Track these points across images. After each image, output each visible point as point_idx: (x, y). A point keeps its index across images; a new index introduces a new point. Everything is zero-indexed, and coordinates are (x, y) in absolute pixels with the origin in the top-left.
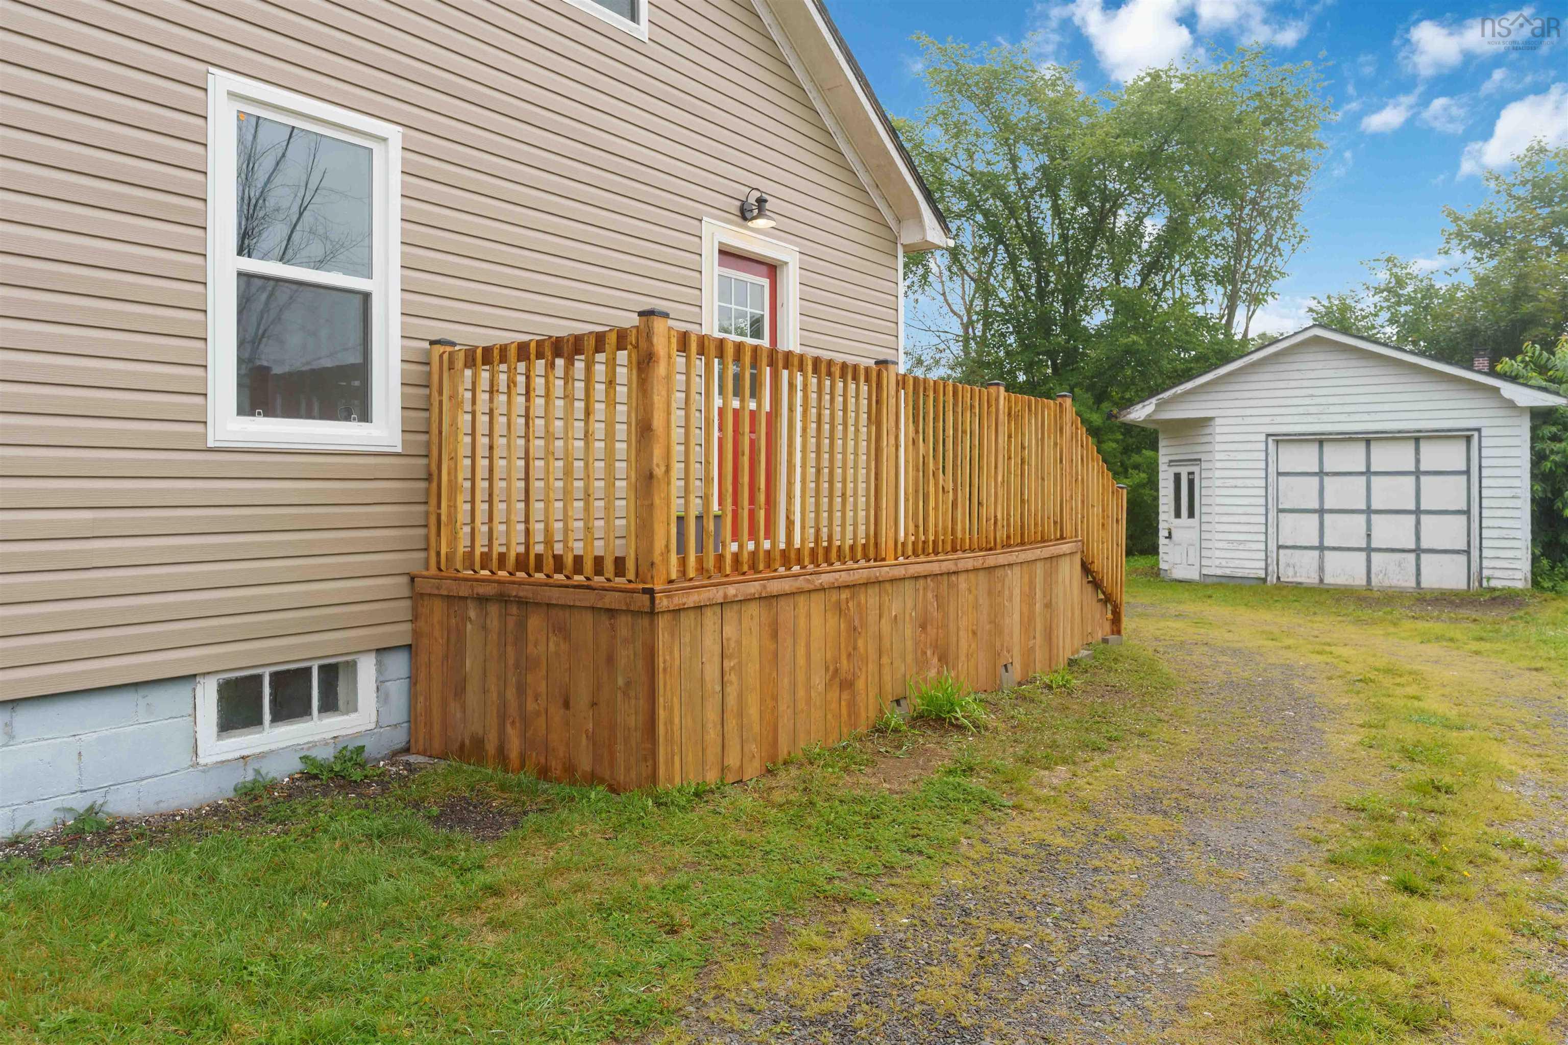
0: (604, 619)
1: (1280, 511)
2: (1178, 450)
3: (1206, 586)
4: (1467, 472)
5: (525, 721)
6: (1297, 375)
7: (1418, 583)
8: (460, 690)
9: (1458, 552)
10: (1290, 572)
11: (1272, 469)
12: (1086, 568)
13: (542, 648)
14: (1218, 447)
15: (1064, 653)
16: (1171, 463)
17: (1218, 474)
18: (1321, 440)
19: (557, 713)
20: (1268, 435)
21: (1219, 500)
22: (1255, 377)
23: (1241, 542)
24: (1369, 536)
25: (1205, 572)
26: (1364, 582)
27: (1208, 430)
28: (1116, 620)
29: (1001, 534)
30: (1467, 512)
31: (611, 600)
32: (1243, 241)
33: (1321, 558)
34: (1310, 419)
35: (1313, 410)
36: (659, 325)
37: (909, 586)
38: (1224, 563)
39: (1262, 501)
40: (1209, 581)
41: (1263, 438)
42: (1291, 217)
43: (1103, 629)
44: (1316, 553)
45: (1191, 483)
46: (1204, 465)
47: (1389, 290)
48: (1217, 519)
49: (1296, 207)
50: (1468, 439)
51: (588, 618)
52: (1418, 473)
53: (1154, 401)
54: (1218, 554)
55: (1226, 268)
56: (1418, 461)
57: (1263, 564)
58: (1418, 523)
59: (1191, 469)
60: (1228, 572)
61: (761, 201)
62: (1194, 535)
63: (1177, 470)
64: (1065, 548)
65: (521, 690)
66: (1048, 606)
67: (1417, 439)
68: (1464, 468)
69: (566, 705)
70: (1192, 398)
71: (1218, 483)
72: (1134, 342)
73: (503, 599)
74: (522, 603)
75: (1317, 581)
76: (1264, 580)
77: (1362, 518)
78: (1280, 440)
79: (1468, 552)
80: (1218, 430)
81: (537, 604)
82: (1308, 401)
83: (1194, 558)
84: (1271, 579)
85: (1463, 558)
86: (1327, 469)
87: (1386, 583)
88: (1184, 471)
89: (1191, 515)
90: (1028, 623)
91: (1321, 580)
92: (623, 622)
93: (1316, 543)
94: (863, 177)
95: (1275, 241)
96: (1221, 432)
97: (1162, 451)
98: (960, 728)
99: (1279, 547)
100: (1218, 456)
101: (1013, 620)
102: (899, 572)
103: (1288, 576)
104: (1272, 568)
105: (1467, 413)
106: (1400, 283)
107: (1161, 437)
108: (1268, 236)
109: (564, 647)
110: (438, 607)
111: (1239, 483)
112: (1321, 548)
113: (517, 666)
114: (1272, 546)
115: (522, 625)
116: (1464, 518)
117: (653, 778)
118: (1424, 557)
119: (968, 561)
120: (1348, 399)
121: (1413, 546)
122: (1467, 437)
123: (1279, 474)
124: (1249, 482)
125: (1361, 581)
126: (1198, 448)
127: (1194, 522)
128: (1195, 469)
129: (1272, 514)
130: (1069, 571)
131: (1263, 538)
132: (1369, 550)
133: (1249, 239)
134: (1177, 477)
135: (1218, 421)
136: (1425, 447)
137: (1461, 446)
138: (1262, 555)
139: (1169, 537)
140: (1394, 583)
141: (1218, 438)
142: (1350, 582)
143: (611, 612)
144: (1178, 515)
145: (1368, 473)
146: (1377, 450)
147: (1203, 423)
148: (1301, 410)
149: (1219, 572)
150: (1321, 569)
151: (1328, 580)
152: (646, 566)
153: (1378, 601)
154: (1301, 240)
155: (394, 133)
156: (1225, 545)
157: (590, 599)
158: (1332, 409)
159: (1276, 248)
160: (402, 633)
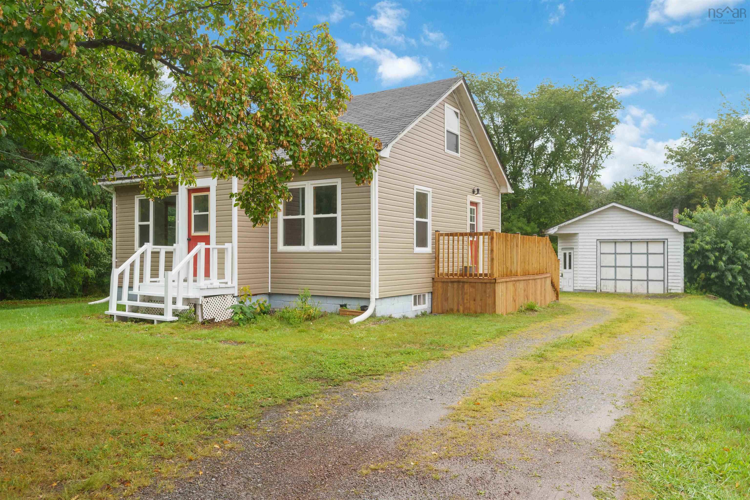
0: (484, 284)
1: (601, 267)
2: (565, 244)
3: (575, 293)
4: (664, 254)
5: (464, 304)
6: (608, 219)
7: (648, 292)
8: (447, 300)
9: (660, 281)
10: (605, 288)
11: (599, 252)
12: (552, 282)
13: (468, 291)
14: (580, 244)
15: (548, 303)
16: (563, 249)
17: (580, 253)
18: (615, 242)
19: (472, 302)
20: (597, 240)
21: (580, 263)
22: (592, 219)
23: (587, 278)
24: (631, 275)
25: (575, 288)
26: (630, 292)
27: (576, 238)
28: (557, 296)
29: (536, 271)
30: (664, 267)
31: (485, 281)
32: (587, 154)
33: (616, 283)
34: (611, 234)
35: (613, 231)
36: (494, 232)
37: (522, 282)
38: (582, 285)
39: (595, 263)
40: (576, 291)
41: (595, 241)
42: (606, 144)
43: (554, 298)
44: (614, 282)
45: (570, 256)
46: (575, 250)
47: (644, 179)
48: (579, 269)
49: (608, 139)
50: (664, 242)
51: (480, 284)
52: (648, 254)
53: (557, 227)
54: (579, 282)
55: (579, 164)
56: (648, 250)
57: (595, 286)
58: (648, 271)
59: (570, 251)
60: (583, 288)
61: (478, 190)
62: (571, 275)
63: (565, 251)
64: (548, 275)
65: (463, 299)
66: (545, 289)
67: (647, 242)
68: (662, 252)
69: (475, 300)
70: (572, 226)
71: (580, 256)
72: (544, 199)
73: (459, 282)
75: (614, 291)
76: (596, 291)
77: (629, 269)
78: (602, 241)
79: (664, 281)
80: (580, 238)
81: (467, 282)
82: (611, 228)
83: (571, 284)
84: (599, 291)
85: (662, 283)
86: (617, 252)
87: (637, 292)
88: (567, 252)
89: (570, 268)
90: (541, 292)
91: (615, 291)
92: (488, 285)
93: (614, 278)
94: (493, 176)
95: (600, 153)
97: (559, 245)
98: (536, 311)
99: (601, 279)
100: (580, 247)
101: (538, 293)
102: (522, 279)
103: (604, 290)
104: (599, 287)
105: (664, 233)
106: (647, 176)
107: (558, 239)
108: (597, 151)
109: (474, 290)
110: (440, 285)
111: (587, 257)
112: (615, 280)
113: (462, 294)
114: (599, 279)
115: (463, 287)
116: (662, 269)
117: (495, 312)
118: (650, 282)
119: (532, 277)
120: (625, 228)
121: (646, 279)
122: (664, 241)
123: (601, 253)
124: (591, 257)
125: (628, 291)
126: (573, 244)
127: (571, 270)
128: (572, 251)
129: (599, 267)
130: (548, 282)
131: (595, 276)
132: (631, 280)
133: (589, 152)
134: (565, 254)
135: (580, 235)
136: (650, 245)
137: (662, 244)
138: (595, 282)
139: (562, 276)
140: (640, 292)
141: (580, 241)
142: (625, 291)
143: (486, 283)
144: (565, 268)
145: (631, 253)
146: (635, 246)
147: (575, 235)
148: (609, 231)
149: (580, 288)
150: (615, 287)
151: (618, 291)
152: (491, 275)
153: (633, 297)
154: (609, 154)
155: (430, 190)
156: (582, 279)
157: (481, 281)
158: (619, 231)
159: (600, 156)
160: (430, 290)
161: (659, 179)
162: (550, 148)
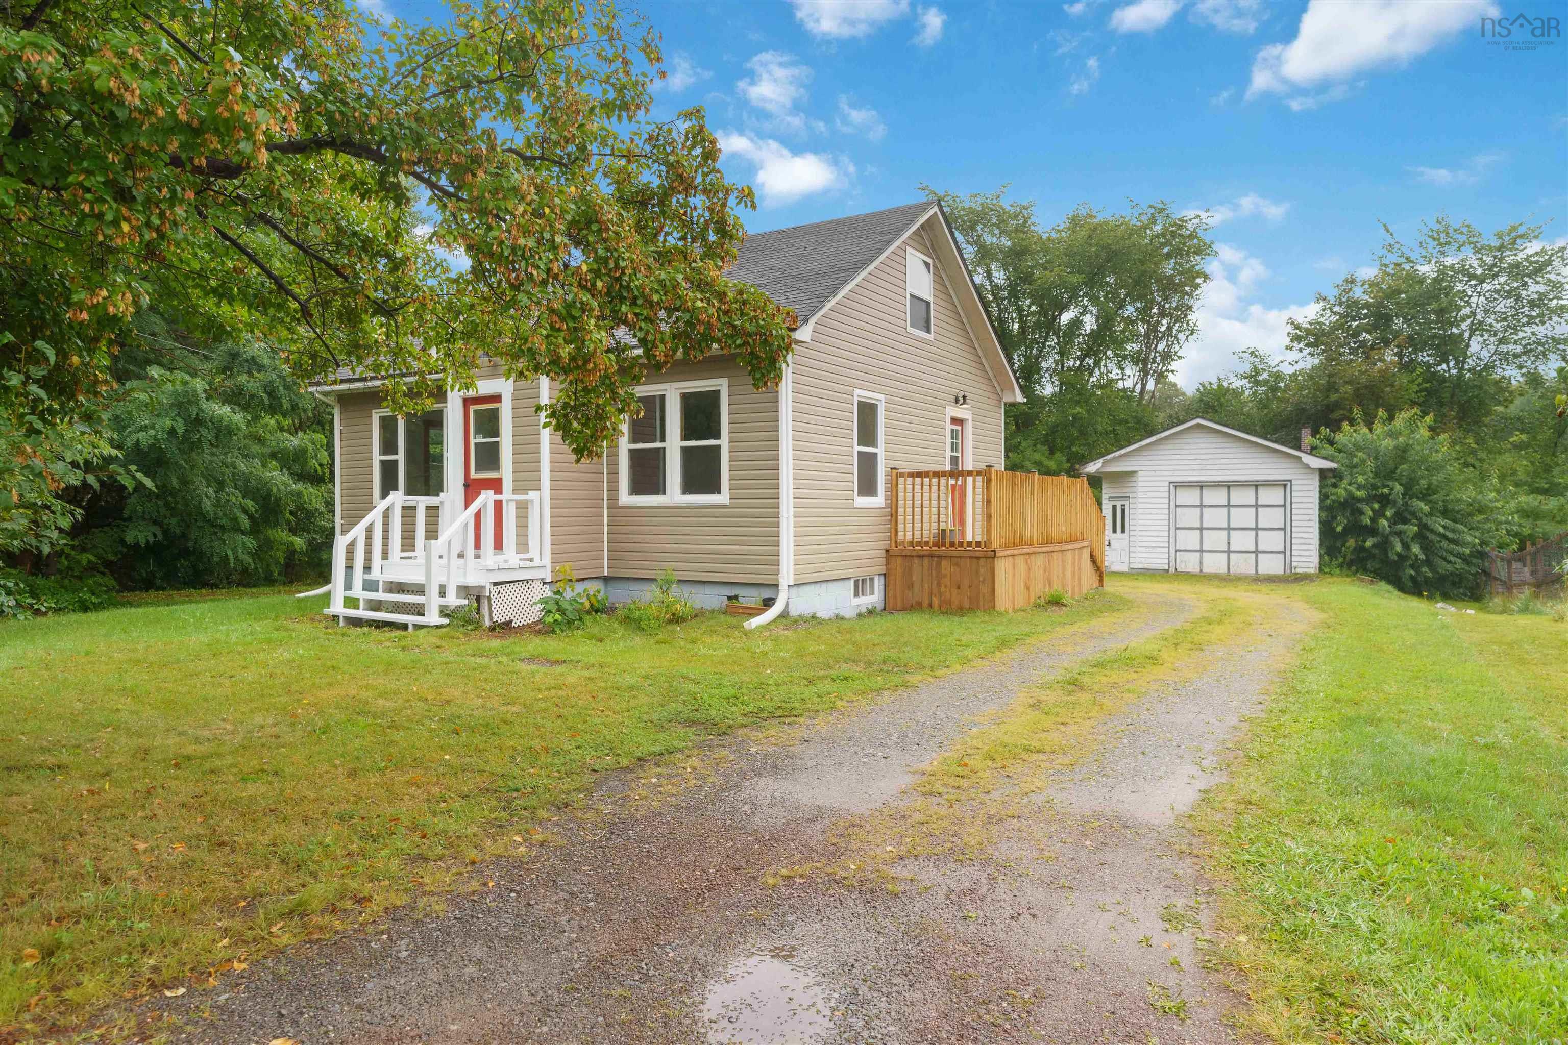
0: (975, 560)
1: (1177, 529)
2: (1115, 491)
3: (1132, 575)
4: (1284, 506)
5: (940, 594)
6: (1187, 446)
7: (1257, 571)
8: (911, 586)
9: (1279, 552)
10: (1183, 565)
11: (1172, 503)
12: (1092, 556)
13: (948, 571)
14: (1140, 489)
15: (1085, 591)
16: (1110, 499)
17: (1140, 506)
18: (1201, 487)
19: (955, 591)
20: (1170, 483)
21: (1140, 522)
22: (1161, 447)
23: (1153, 548)
24: (1229, 543)
25: (1133, 566)
26: (1226, 571)
27: (1133, 479)
28: (1101, 581)
29: (1064, 538)
30: (1284, 529)
31: (977, 554)
32: (1153, 334)
33: (1201, 557)
34: (1195, 473)
35: (1195, 467)
36: (993, 470)
37: (1041, 555)
38: (1143, 560)
39: (1166, 523)
40: (1134, 572)
41: (1167, 484)
42: (1186, 316)
43: (1096, 584)
44: (1198, 554)
45: (1123, 511)
46: (1131, 500)
47: (1251, 377)
48: (1139, 534)
49: (1190, 308)
50: (1285, 486)
51: (968, 560)
52: (1257, 506)
53: (1101, 460)
54: (1140, 555)
55: (1139, 352)
56: (1257, 499)
57: (1166, 561)
58: (1257, 535)
59: (1123, 503)
60: (1146, 566)
61: (964, 397)
62: (1124, 544)
63: (1114, 503)
64: (1086, 544)
65: (939, 585)
66: (1080, 569)
67: (1256, 486)
68: (1282, 503)
69: (959, 588)
70: (1126, 459)
71: (1140, 511)
72: (1079, 413)
73: (931, 556)
74: (939, 556)
75: (1199, 571)
76: (1167, 571)
77: (1225, 533)
78: (1177, 485)
79: (1284, 552)
80: (1140, 479)
81: (946, 557)
82: (1194, 462)
83: (1124, 558)
84: (1172, 570)
85: (1282, 556)
86: (1205, 503)
87: (1238, 571)
88: (1118, 504)
89: (1123, 531)
90: (1073, 574)
91: (1201, 571)
92: (982, 561)
93: (1198, 548)
94: (991, 374)
95: (1174, 332)
96: (1142, 480)
97: (1104, 491)
98: (1065, 606)
99: (1176, 551)
100: (1140, 495)
101: (1069, 574)
102: (1039, 550)
103: (1182, 568)
104: (1172, 563)
105: (1285, 471)
106: (1257, 371)
107: (1103, 482)
108: (1169, 328)
109: (957, 569)
110: (899, 561)
111: (1153, 511)
112: (1201, 551)
113: (937, 577)
114: (1173, 551)
115: (939, 564)
116: (1282, 532)
117: (994, 607)
118: (1260, 555)
119: (1057, 547)
120: (1218, 462)
121: (1254, 550)
122: (1284, 485)
123: (1176, 506)
124: (1158, 511)
125: (1224, 570)
126: (1128, 490)
127: (1125, 535)
128: (1126, 503)
129: (1173, 530)
130: (1086, 555)
131: (1166, 545)
132: (1229, 552)
133: (1156, 331)
134: (1114, 507)
135: (1140, 474)
136: (1261, 491)
137: (1282, 490)
138: (1166, 556)
139: (1109, 545)
140: (1243, 571)
141: (1140, 484)
142: (1218, 571)
143: (978, 558)
144: (1115, 531)
145: (1229, 506)
146: (1234, 492)
147: (1131, 474)
148: (1190, 467)
149: (1140, 566)
150: (1201, 563)
151: (1205, 570)
152: (988, 543)
153: (1231, 580)
154: (1192, 334)
155: (881, 397)
156: (1143, 549)
157: (970, 554)
158: (1208, 467)
159: (1176, 337)
160: (883, 569)
161: (1278, 376)
162: (1089, 323)
